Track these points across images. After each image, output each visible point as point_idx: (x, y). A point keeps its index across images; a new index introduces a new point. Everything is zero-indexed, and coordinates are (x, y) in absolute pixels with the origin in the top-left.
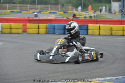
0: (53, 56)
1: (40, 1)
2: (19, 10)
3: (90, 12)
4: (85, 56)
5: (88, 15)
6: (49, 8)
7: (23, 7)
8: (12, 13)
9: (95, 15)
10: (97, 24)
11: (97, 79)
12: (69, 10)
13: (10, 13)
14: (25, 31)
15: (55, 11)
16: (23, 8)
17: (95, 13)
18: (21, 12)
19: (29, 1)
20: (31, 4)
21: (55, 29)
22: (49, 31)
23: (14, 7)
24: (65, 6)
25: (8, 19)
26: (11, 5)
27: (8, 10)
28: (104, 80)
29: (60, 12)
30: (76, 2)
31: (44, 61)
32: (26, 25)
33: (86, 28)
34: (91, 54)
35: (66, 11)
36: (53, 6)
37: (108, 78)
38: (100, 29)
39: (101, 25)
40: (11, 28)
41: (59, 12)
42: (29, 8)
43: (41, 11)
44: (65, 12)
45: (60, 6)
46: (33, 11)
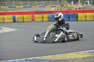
0: (46, 38)
2: (29, 5)
3: (79, 5)
4: (69, 37)
5: (78, 7)
6: (51, 3)
8: (25, 8)
9: (83, 7)
10: (84, 13)
11: (84, 52)
12: (64, 4)
13: (23, 8)
14: (33, 20)
15: (54, 5)
16: (32, 4)
17: (83, 5)
18: (31, 7)
20: (38, 1)
22: (50, 19)
23: (26, 4)
24: (61, 2)
25: (22, 12)
26: (24, 2)
27: (22, 5)
28: (89, 52)
29: (58, 6)
31: (39, 42)
32: (34, 16)
33: (76, 16)
34: (73, 35)
35: (63, 5)
36: (53, 2)
37: (92, 51)
38: (86, 17)
39: (87, 14)
40: (24, 19)
41: (57, 5)
42: (36, 4)
43: (45, 5)
44: (62, 6)
45: (58, 2)
46: (39, 6)
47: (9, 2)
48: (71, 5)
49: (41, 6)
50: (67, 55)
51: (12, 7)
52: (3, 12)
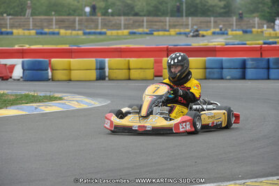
1: (192, 10)
2: (147, 28)
6: (212, 23)
7: (156, 22)
8: (133, 36)
12: (255, 27)
13: (129, 37)
14: (158, 75)
16: (155, 25)
18: (152, 34)
19: (169, 10)
20: (171, 16)
21: (222, 68)
22: (209, 72)
23: (137, 24)
24: (245, 19)
25: (124, 49)
26: (130, 19)
27: (125, 29)
29: (234, 32)
30: (268, 10)
32: (161, 62)
35: (249, 29)
36: (219, 19)
40: (129, 69)
41: (232, 30)
42: (168, 24)
44: (245, 32)
45: (234, 18)
46: (177, 30)
47: (84, 17)
48: (274, 30)
49: (182, 31)
50: (261, 182)
51: (95, 33)
52: (67, 47)
